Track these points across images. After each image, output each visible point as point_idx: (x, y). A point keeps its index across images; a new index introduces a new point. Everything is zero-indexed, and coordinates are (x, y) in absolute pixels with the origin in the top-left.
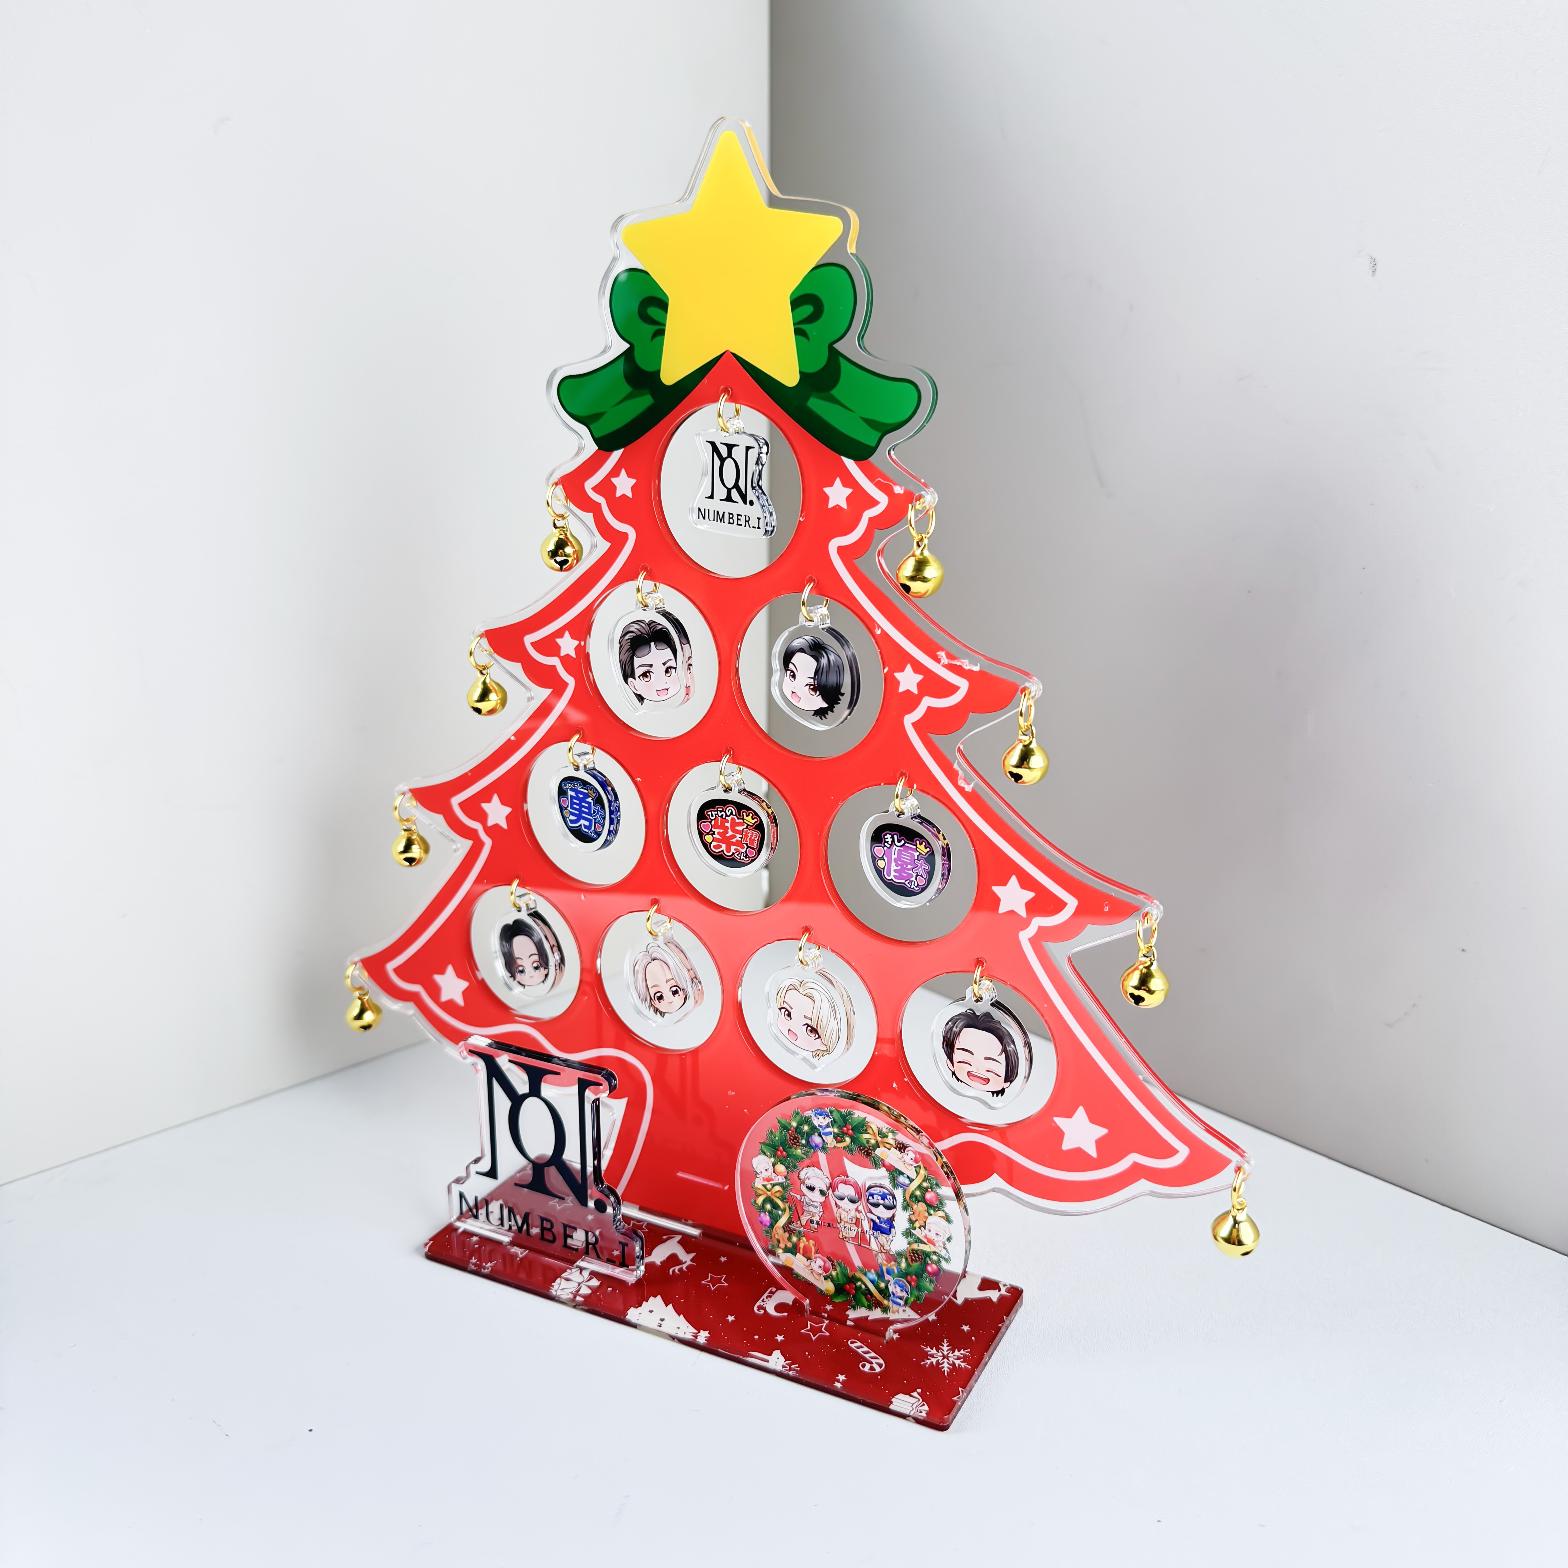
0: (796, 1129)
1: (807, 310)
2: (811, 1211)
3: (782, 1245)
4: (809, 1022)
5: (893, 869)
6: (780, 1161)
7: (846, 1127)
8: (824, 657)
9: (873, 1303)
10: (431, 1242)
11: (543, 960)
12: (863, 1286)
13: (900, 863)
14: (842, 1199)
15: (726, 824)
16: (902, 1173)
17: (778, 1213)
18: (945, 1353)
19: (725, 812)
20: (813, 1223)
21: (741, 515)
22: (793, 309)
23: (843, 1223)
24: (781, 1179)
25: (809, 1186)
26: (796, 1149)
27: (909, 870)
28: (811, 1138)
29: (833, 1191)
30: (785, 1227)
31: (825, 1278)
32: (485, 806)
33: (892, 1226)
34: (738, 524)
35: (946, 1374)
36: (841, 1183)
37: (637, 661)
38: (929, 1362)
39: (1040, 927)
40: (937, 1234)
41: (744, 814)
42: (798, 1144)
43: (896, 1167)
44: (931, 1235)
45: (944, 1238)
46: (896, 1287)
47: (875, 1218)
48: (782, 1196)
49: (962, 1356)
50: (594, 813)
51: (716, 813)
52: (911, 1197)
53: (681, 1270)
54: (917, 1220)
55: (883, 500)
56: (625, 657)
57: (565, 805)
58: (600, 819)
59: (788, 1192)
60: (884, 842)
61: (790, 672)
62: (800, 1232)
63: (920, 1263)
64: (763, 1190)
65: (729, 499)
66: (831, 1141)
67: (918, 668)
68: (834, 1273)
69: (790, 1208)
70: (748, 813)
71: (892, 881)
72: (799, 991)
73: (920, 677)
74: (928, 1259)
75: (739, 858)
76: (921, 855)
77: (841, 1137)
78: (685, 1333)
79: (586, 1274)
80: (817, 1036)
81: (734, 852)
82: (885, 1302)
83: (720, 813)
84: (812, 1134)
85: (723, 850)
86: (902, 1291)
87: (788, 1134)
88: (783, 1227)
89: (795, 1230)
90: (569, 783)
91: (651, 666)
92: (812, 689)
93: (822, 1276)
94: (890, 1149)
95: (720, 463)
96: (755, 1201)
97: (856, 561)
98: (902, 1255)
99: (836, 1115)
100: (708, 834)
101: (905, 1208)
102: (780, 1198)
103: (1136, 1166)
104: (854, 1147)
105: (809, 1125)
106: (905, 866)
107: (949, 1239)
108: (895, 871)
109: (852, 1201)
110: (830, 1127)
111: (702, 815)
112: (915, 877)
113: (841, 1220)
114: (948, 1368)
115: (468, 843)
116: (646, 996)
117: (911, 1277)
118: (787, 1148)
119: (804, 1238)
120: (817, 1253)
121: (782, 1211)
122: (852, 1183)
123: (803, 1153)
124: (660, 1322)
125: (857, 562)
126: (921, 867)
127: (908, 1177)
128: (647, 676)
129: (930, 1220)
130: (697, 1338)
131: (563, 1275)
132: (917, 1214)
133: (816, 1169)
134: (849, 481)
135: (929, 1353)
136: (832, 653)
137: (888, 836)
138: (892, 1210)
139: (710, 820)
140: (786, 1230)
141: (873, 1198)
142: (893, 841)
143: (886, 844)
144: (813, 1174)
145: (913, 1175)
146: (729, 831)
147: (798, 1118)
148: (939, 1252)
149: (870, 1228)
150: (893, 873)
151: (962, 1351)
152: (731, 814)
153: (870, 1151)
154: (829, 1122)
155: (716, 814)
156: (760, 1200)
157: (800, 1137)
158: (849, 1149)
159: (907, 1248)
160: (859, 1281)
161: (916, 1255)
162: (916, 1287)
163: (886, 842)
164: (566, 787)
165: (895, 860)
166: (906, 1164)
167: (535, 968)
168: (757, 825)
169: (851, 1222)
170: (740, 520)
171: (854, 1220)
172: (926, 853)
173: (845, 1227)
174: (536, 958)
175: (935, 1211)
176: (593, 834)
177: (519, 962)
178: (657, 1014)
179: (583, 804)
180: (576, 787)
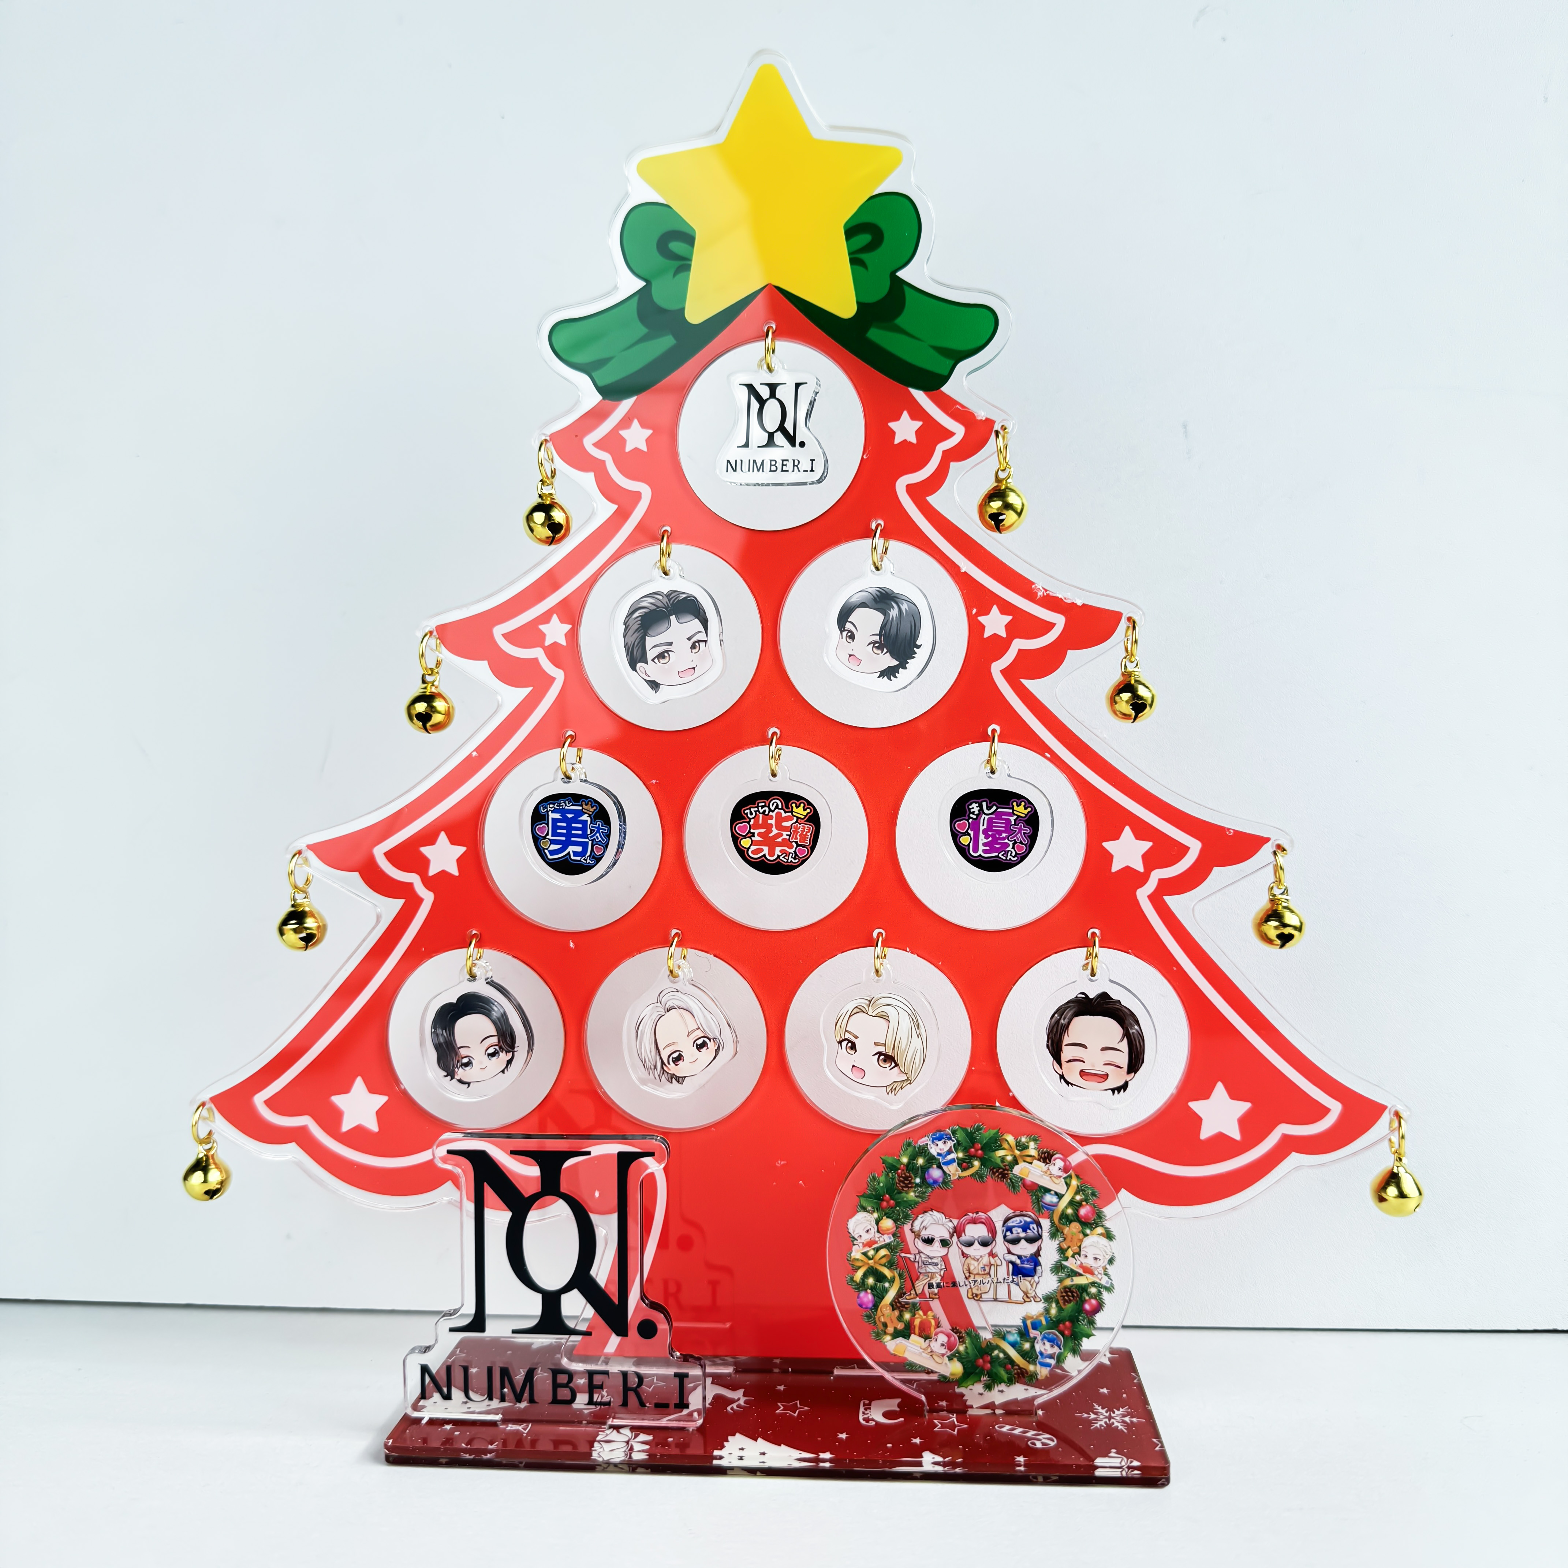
0: (909, 1163)
1: (864, 239)
2: (929, 1273)
3: (890, 1330)
4: (881, 1049)
5: (981, 843)
6: (885, 1215)
7: (973, 1147)
8: (893, 607)
9: (1015, 1374)
10: (386, 1447)
11: (505, 1041)
12: (1001, 1355)
13: (990, 833)
14: (970, 1244)
15: (770, 822)
16: (1048, 1191)
17: (884, 1287)
18: (1106, 1415)
19: (769, 807)
20: (933, 1288)
21: (787, 460)
22: (847, 239)
23: (972, 1276)
24: (888, 1239)
25: (926, 1237)
26: (907, 1193)
27: (1004, 839)
28: (928, 1172)
29: (959, 1237)
30: (894, 1303)
31: (950, 1359)
32: (425, 850)
33: (1037, 1263)
35: (1126, 1431)
36: (968, 1223)
37: (650, 641)
38: (1097, 1426)
39: (1160, 880)
40: (1096, 1259)
41: (794, 805)
42: (910, 1186)
44: (1089, 1262)
45: (1104, 1261)
46: (1044, 1344)
47: (1014, 1258)
49: (1125, 1413)
50: (591, 833)
51: (756, 809)
52: (1060, 1219)
53: (739, 1406)
54: (1069, 1247)
55: (959, 431)
56: (631, 640)
58: (600, 839)
59: (898, 1254)
60: (968, 813)
61: (846, 632)
62: (914, 1305)
63: (1075, 1302)
64: (862, 1261)
66: (955, 1169)
67: (1006, 608)
68: (962, 1348)
69: (900, 1276)
70: (798, 803)
71: (980, 858)
72: (868, 1014)
73: (1008, 618)
74: (1085, 1295)
75: (786, 861)
77: (968, 1163)
78: (798, 1463)
79: (626, 1431)
80: (893, 1065)
81: (780, 854)
82: (1031, 1368)
83: (762, 809)
84: (929, 1167)
85: (765, 854)
87: (896, 1175)
88: (891, 1304)
89: (907, 1303)
90: (550, 804)
91: (670, 644)
92: (878, 648)
93: (945, 1357)
94: (1031, 1163)
96: (852, 1279)
97: (929, 499)
98: (1051, 1298)
99: (960, 1135)
100: (745, 837)
101: (1053, 1236)
102: (887, 1264)
103: (1285, 1138)
104: (986, 1172)
105: (925, 1157)
106: (997, 836)
107: (1111, 1261)
108: (985, 844)
109: (984, 1244)
110: (953, 1152)
111: (737, 815)
112: (1011, 846)
113: (970, 1273)
114: (1122, 1426)
115: (397, 904)
116: (656, 1062)
117: (1064, 1324)
118: (896, 1194)
119: (921, 1312)
120: (938, 1327)
122: (983, 1221)
123: (916, 1196)
124: (760, 1458)
125: (931, 499)
126: (1020, 832)
127: (1056, 1194)
128: (664, 657)
129: (1087, 1242)
130: (818, 1465)
131: (597, 1440)
132: (1069, 1239)
133: (935, 1213)
134: (917, 413)
135: (1089, 1419)
136: (904, 602)
137: (974, 805)
138: (1037, 1243)
139: (748, 820)
140: (895, 1306)
141: (1012, 1233)
142: (981, 810)
143: (971, 816)
144: (932, 1221)
145: (1062, 1189)
146: (774, 829)
147: (910, 1149)
148: (1098, 1281)
149: (1008, 1274)
150: (981, 848)
151: (1121, 1410)
152: (777, 807)
153: (1006, 1172)
154: (951, 1147)
155: (755, 812)
156: (858, 1276)
157: (913, 1176)
158: (979, 1175)
159: (1058, 1286)
160: (996, 1350)
161: (1070, 1294)
162: (1071, 1336)
163: (971, 813)
164: (546, 810)
165: (985, 832)
166: (1053, 1178)
167: (492, 1055)
168: (810, 816)
169: (983, 1273)
170: (786, 465)
171: (987, 1269)
172: (1026, 815)
173: (975, 1281)
174: (495, 1040)
175: (1092, 1229)
176: (588, 861)
177: (463, 1052)
178: (672, 1083)
179: (574, 825)
180: (563, 806)
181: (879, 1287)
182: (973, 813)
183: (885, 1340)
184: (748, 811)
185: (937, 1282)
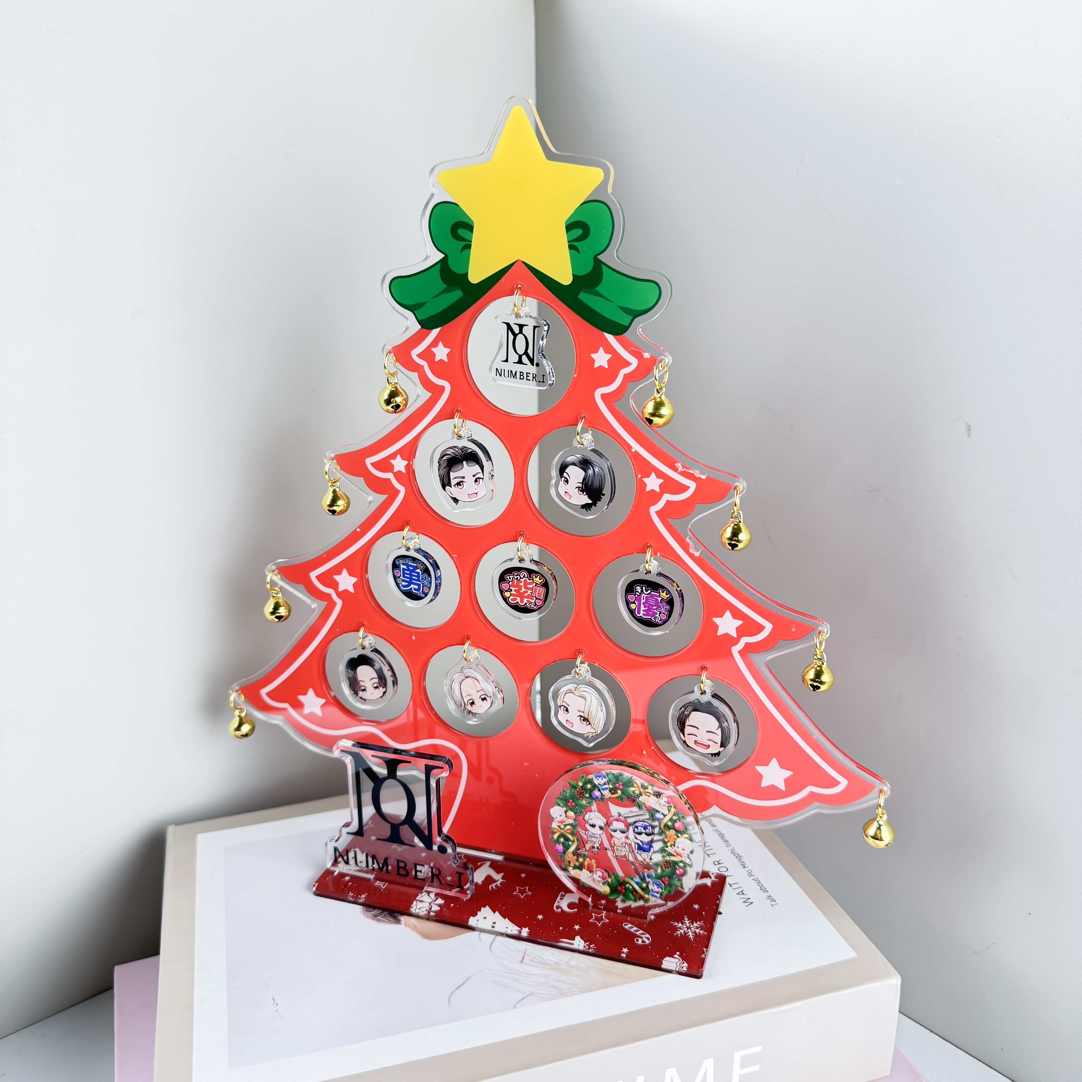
0: (582, 787)
1: (578, 232)
2: (593, 841)
3: (572, 864)
4: (582, 714)
5: (642, 609)
6: (570, 809)
7: (618, 783)
8: (590, 469)
9: (638, 897)
10: (317, 884)
11: (382, 682)
12: (631, 887)
13: (647, 605)
14: (615, 831)
15: (520, 584)
16: (659, 812)
17: (569, 844)
18: (688, 925)
19: (520, 576)
20: (595, 848)
21: (530, 373)
22: (567, 231)
23: (616, 846)
24: (571, 821)
25: (592, 824)
26: (582, 800)
27: (654, 609)
28: (593, 792)
29: (609, 826)
30: (574, 852)
31: (603, 884)
32: (336, 577)
33: (651, 846)
34: (527, 380)
35: (692, 940)
36: (615, 821)
37: (452, 475)
38: (679, 932)
39: (746, 643)
40: (683, 849)
41: (534, 576)
42: (583, 797)
43: (654, 807)
44: (680, 850)
45: (688, 852)
46: (654, 886)
47: (639, 842)
48: (572, 832)
49: (699, 926)
50: (422, 580)
51: (513, 576)
52: (664, 826)
53: (496, 886)
54: (669, 841)
55: (634, 362)
56: (442, 472)
57: (398, 575)
58: (426, 584)
59: (576, 829)
60: (635, 591)
61: (564, 479)
62: (585, 855)
63: (671, 869)
64: (557, 829)
65: (520, 362)
66: (608, 793)
67: (660, 474)
68: (610, 880)
69: (577, 840)
70: (536, 575)
71: (641, 617)
72: (574, 694)
73: (661, 481)
74: (677, 866)
76: (663, 600)
77: (615, 791)
78: (512, 931)
79: (432, 895)
80: (588, 723)
81: (526, 602)
82: (647, 896)
83: (516, 576)
84: (593, 790)
85: (518, 602)
86: (658, 888)
87: (576, 791)
88: (573, 853)
89: (581, 854)
90: (401, 560)
91: (464, 478)
92: (581, 491)
93: (601, 882)
94: (649, 796)
95: (513, 337)
96: (552, 837)
97: (614, 404)
98: (658, 864)
99: (611, 777)
100: (507, 591)
102: (570, 833)
103: (812, 794)
104: (624, 797)
105: (591, 784)
106: (651, 607)
107: (692, 852)
108: (644, 611)
109: (623, 832)
110: (606, 784)
111: (502, 579)
112: (658, 614)
113: (614, 845)
114: (692, 935)
115: (324, 604)
116: (461, 703)
117: (665, 878)
118: (576, 800)
120: (597, 868)
121: (572, 842)
122: (622, 820)
123: (586, 803)
124: (493, 925)
126: (663, 607)
127: (663, 814)
128: (460, 485)
129: (678, 840)
130: (521, 933)
131: (417, 898)
132: (669, 837)
133: (596, 813)
134: (609, 349)
135: (677, 926)
137: (639, 588)
138: (651, 836)
139: (508, 582)
140: (575, 854)
141: (638, 829)
142: (642, 591)
143: (637, 593)
144: (594, 816)
145: (666, 812)
146: (523, 588)
147: (583, 780)
148: (684, 861)
149: (635, 849)
150: (642, 612)
151: (698, 923)
152: (524, 576)
153: (635, 799)
155: (512, 578)
156: (556, 836)
157: (585, 793)
158: (620, 798)
159: (662, 860)
160: (628, 884)
161: (668, 864)
162: (668, 885)
163: (636, 591)
164: (399, 563)
165: (644, 603)
166: (661, 805)
167: (376, 688)
168: (543, 583)
169: (621, 846)
170: (529, 376)
171: (624, 845)
172: (667, 598)
173: (617, 849)
174: (377, 680)
175: (682, 834)
176: (421, 594)
177: (362, 683)
178: (470, 715)
179: (413, 574)
180: (407, 562)
181: (567, 843)
182: (638, 592)
183: (569, 869)
184: (508, 577)
185: (597, 846)
